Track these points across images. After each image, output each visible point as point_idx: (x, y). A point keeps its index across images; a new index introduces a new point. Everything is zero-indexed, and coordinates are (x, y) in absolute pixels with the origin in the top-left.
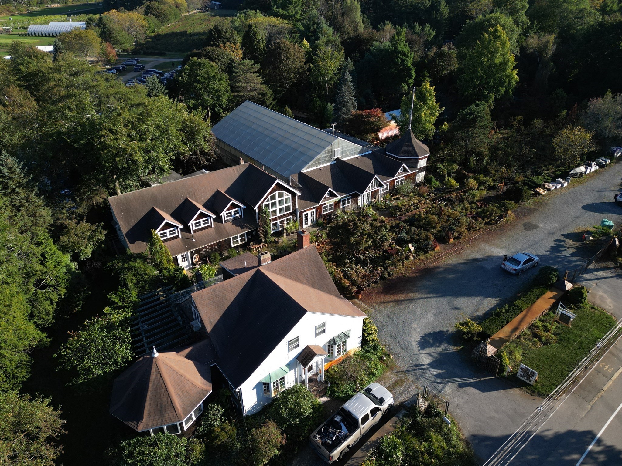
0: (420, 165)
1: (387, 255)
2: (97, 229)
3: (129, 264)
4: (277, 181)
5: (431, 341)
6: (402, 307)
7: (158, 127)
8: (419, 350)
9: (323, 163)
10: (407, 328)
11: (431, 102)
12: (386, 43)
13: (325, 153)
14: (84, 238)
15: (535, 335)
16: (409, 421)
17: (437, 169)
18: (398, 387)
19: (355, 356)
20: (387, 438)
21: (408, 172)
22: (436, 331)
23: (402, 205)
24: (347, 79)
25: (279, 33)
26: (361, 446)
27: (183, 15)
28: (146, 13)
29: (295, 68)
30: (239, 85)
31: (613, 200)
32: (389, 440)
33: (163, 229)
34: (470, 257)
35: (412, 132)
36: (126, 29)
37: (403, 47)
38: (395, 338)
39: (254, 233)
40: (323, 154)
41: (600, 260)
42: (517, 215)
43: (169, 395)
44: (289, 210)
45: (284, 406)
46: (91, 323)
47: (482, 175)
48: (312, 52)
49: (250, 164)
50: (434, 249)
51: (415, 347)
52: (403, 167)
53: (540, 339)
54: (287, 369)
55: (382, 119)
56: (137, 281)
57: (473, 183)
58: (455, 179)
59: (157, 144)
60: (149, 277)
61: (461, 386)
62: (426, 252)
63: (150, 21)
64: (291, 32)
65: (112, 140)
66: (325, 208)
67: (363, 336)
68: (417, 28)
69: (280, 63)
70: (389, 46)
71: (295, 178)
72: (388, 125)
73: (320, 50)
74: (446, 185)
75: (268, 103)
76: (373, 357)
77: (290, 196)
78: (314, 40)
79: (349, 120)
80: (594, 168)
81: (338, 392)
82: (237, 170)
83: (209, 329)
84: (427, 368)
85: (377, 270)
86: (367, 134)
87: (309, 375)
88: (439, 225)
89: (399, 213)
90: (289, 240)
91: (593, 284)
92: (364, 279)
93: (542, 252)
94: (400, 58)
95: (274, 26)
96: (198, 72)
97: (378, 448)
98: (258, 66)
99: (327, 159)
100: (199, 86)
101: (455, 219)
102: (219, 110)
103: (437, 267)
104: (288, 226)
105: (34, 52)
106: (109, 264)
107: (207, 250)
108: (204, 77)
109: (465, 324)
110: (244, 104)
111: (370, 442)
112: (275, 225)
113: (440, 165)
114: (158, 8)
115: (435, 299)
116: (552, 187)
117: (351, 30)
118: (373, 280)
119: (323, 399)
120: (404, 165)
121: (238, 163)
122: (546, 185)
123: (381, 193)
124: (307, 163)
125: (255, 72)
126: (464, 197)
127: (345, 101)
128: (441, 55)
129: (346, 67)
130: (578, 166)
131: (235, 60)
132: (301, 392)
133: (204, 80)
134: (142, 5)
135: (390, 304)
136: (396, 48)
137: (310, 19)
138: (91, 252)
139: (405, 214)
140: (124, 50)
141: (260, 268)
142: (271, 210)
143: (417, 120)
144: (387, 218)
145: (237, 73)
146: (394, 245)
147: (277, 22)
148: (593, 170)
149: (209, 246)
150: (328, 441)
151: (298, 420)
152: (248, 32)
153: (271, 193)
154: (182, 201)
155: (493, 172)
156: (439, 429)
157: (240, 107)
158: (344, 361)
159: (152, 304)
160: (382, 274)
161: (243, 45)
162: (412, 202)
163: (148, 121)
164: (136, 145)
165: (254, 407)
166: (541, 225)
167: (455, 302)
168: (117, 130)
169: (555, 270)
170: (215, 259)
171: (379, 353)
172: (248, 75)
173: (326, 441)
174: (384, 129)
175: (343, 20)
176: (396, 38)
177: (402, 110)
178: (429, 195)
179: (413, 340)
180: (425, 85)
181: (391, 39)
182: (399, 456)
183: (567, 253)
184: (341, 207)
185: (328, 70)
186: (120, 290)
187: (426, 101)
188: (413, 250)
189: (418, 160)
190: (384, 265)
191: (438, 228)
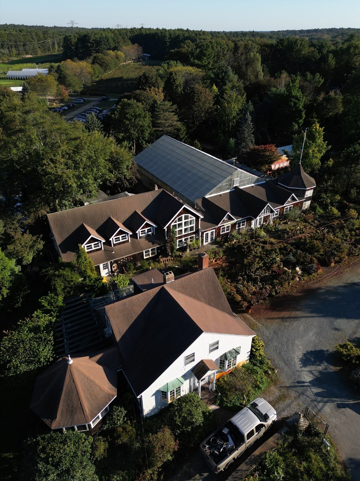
0: (307, 195)
1: (275, 275)
2: (37, 240)
3: (59, 272)
4: (184, 206)
5: (313, 359)
6: (287, 324)
7: (90, 158)
8: (301, 367)
9: (224, 190)
10: (290, 345)
11: (320, 141)
12: (282, 89)
13: (226, 182)
14: (27, 247)
16: (290, 439)
17: (321, 198)
18: (281, 402)
19: (244, 369)
20: (270, 455)
21: (297, 200)
22: (317, 350)
23: (290, 229)
24: (247, 119)
25: (194, 80)
26: (245, 460)
27: (122, 64)
28: (93, 63)
29: (205, 109)
30: (159, 121)
32: (271, 457)
33: (89, 243)
36: (78, 74)
37: (296, 92)
38: (280, 353)
39: (163, 248)
40: (224, 183)
43: (79, 399)
44: (193, 230)
45: (178, 413)
46: (24, 323)
48: (219, 95)
49: (163, 190)
50: (317, 272)
51: (298, 364)
52: (293, 196)
54: (182, 380)
55: (275, 153)
56: (65, 287)
57: (353, 213)
58: (337, 208)
59: (88, 172)
60: (74, 284)
62: (309, 274)
63: (96, 69)
64: (203, 79)
65: (52, 168)
66: (223, 229)
68: (309, 77)
69: (193, 105)
70: (284, 92)
71: (199, 202)
72: (280, 159)
73: (226, 94)
74: (329, 213)
75: (182, 137)
76: (259, 370)
77: (194, 218)
78: (222, 86)
79: (247, 153)
81: (227, 402)
82: (152, 194)
83: (118, 338)
84: (308, 386)
85: (266, 288)
86: (262, 165)
87: (202, 383)
88: (322, 250)
89: (286, 236)
90: (192, 255)
92: (254, 297)
94: (293, 101)
95: (190, 74)
96: (127, 111)
97: (260, 464)
98: (175, 107)
99: (227, 187)
100: (127, 122)
101: (336, 245)
102: (142, 142)
103: (320, 288)
104: (191, 243)
105: (7, 92)
106: (44, 270)
107: (124, 261)
108: (131, 115)
109: (344, 346)
110: (162, 138)
111: (254, 455)
112: (181, 241)
113: (323, 195)
114: (102, 59)
115: (317, 318)
117: (252, 77)
118: (262, 297)
119: (213, 407)
120: (293, 194)
121: (153, 189)
123: (271, 218)
124: (210, 190)
125: (172, 112)
126: (345, 225)
127: (245, 137)
128: (328, 100)
129: (247, 109)
131: (158, 101)
132: (194, 401)
133: (132, 118)
134: (91, 56)
135: (276, 320)
136: (290, 93)
137: (219, 68)
138: (31, 259)
139: (292, 237)
140: (75, 92)
141: (165, 286)
142: (177, 230)
143: (306, 155)
144: (276, 240)
145: (158, 112)
146: (282, 266)
147: (193, 70)
149: (126, 257)
150: (216, 452)
151: (190, 428)
152: (169, 79)
153: (178, 215)
154: (106, 219)
156: (318, 449)
157: (159, 141)
158: (233, 372)
159: (74, 309)
160: (270, 291)
161: (165, 89)
162: (299, 227)
163: (82, 152)
164: (70, 172)
165: (152, 411)
167: (335, 323)
168: (56, 160)
170: (130, 268)
171: (265, 368)
172: (167, 114)
173: (214, 452)
174: (277, 161)
175: (247, 69)
176: (291, 84)
177: (293, 146)
178: (313, 222)
179: (296, 356)
180: (315, 126)
181: (286, 85)
182: (280, 473)
184: (237, 228)
185: (232, 111)
186: (50, 295)
187: (315, 139)
188: (300, 272)
189: (306, 190)
190: (272, 284)
191: (321, 253)
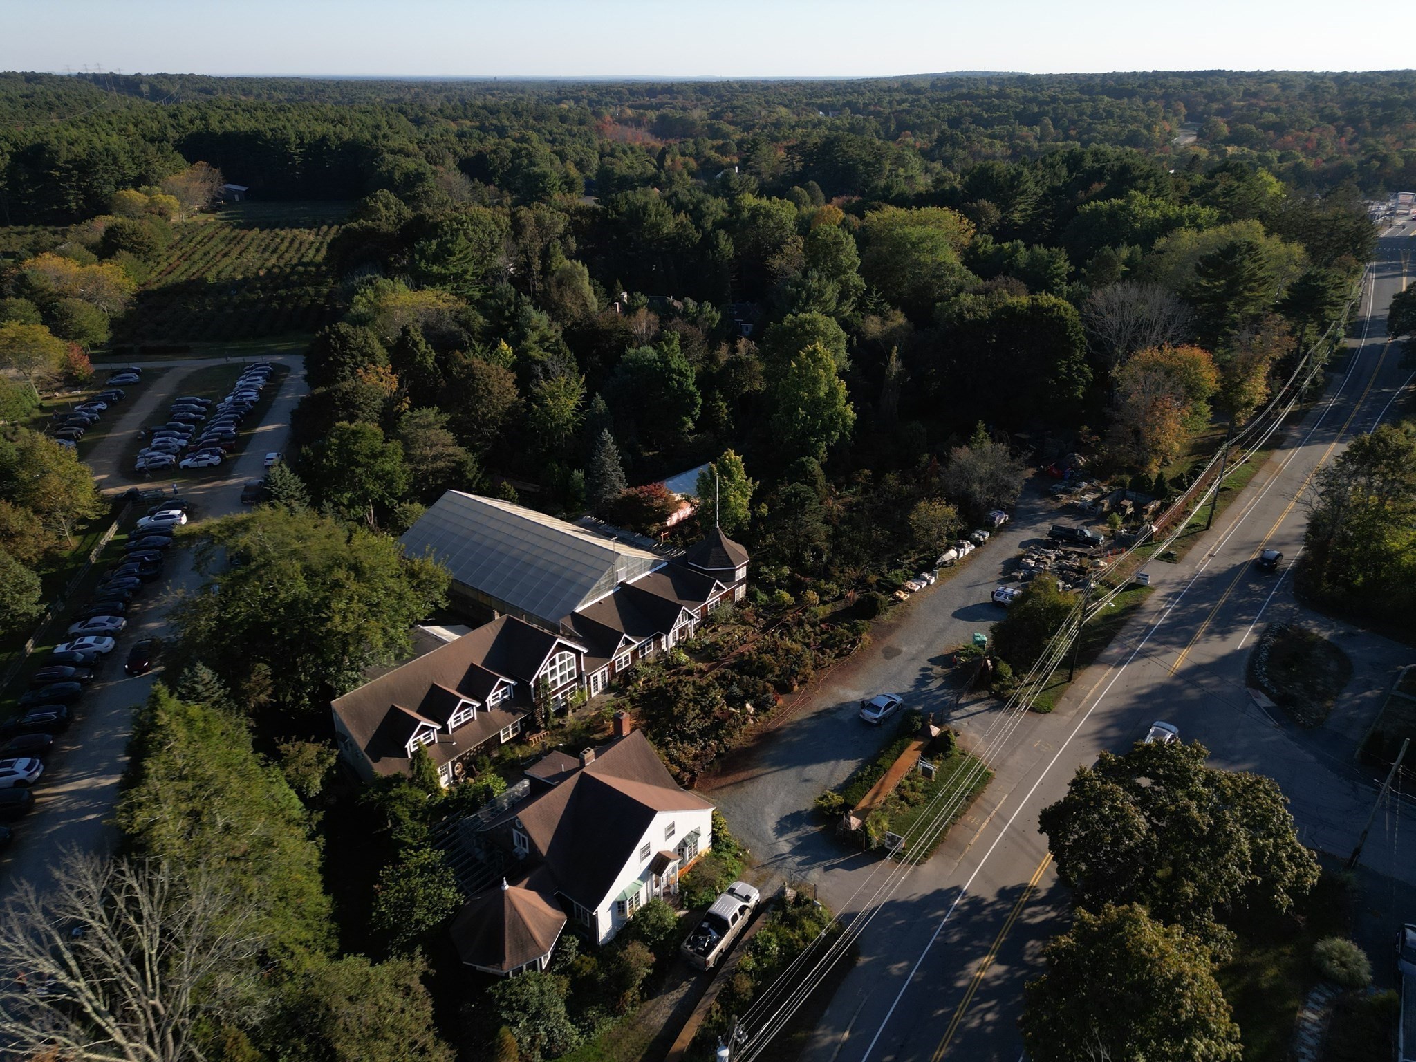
0: (738, 578)
1: (719, 724)
2: (324, 749)
4: (559, 640)
5: (789, 825)
6: (748, 788)
8: (776, 838)
9: (603, 593)
10: (759, 815)
11: (740, 478)
13: (606, 578)
15: (902, 797)
16: (779, 914)
17: (761, 574)
18: (762, 882)
19: (708, 858)
20: (761, 934)
21: (724, 589)
22: (793, 812)
23: (723, 641)
26: (734, 948)
29: (502, 407)
31: (990, 600)
32: (763, 936)
33: (417, 735)
34: (822, 708)
35: (721, 532)
37: (677, 361)
38: (748, 829)
39: (530, 718)
40: (602, 581)
41: (973, 690)
42: (875, 638)
43: (527, 929)
44: (574, 676)
45: (644, 924)
47: (823, 582)
49: (509, 617)
50: (776, 704)
51: (772, 835)
52: (717, 584)
53: (907, 801)
54: (640, 882)
57: (812, 596)
58: (787, 591)
60: (425, 805)
61: (827, 869)
62: (766, 710)
66: (619, 663)
67: (713, 832)
68: (691, 306)
69: (477, 402)
71: (567, 622)
74: (778, 601)
75: (470, 476)
76: (727, 856)
77: (574, 655)
80: (969, 548)
81: (697, 901)
82: (492, 628)
83: (544, 852)
84: (788, 857)
85: (710, 746)
86: (648, 523)
88: (777, 668)
89: (720, 654)
90: (578, 719)
91: (964, 722)
92: (696, 762)
93: (907, 687)
94: (675, 380)
97: (753, 945)
99: (608, 586)
101: (796, 656)
103: (782, 728)
104: (572, 699)
107: (472, 754)
109: (825, 797)
111: (743, 941)
112: (556, 700)
114: (134, 234)
116: (914, 586)
117: (576, 311)
118: (708, 760)
119: (683, 913)
120: (717, 581)
121: (491, 618)
122: (909, 585)
123: (690, 627)
124: (582, 597)
125: (441, 428)
126: (804, 618)
127: (605, 472)
128: (737, 361)
130: (948, 548)
132: (659, 907)
133: (367, 460)
135: (729, 788)
136: (667, 363)
138: (320, 784)
139: (729, 654)
141: (584, 770)
142: (550, 681)
144: (706, 665)
146: (726, 707)
148: (967, 551)
149: (474, 748)
150: (700, 948)
151: (663, 935)
153: (550, 657)
154: (429, 689)
155: (837, 574)
156: (811, 916)
158: (697, 864)
160: (718, 749)
161: (395, 363)
162: (736, 635)
165: (610, 933)
166: (904, 649)
167: (804, 773)
169: (918, 713)
170: (484, 765)
171: (734, 851)
172: (430, 434)
173: (698, 949)
175: (562, 295)
178: (756, 621)
179: (769, 827)
182: (775, 947)
183: (934, 685)
184: (641, 657)
185: (562, 411)
187: (733, 477)
188: (752, 711)
189: (734, 571)
190: (717, 737)
191: (777, 672)
